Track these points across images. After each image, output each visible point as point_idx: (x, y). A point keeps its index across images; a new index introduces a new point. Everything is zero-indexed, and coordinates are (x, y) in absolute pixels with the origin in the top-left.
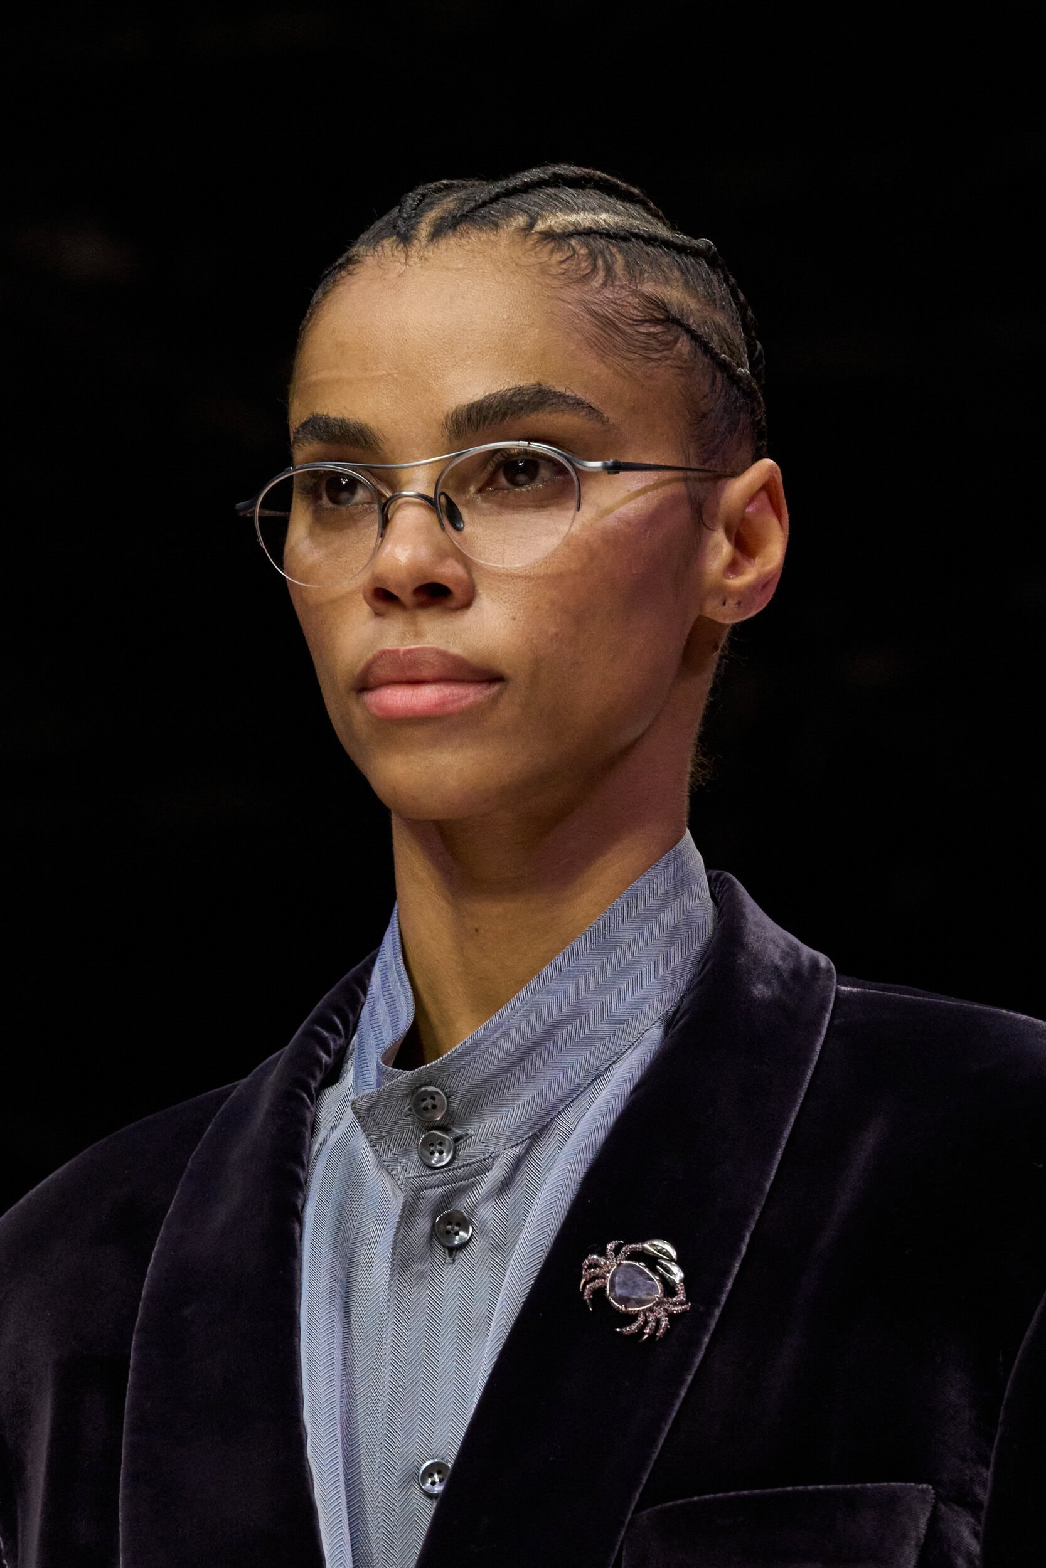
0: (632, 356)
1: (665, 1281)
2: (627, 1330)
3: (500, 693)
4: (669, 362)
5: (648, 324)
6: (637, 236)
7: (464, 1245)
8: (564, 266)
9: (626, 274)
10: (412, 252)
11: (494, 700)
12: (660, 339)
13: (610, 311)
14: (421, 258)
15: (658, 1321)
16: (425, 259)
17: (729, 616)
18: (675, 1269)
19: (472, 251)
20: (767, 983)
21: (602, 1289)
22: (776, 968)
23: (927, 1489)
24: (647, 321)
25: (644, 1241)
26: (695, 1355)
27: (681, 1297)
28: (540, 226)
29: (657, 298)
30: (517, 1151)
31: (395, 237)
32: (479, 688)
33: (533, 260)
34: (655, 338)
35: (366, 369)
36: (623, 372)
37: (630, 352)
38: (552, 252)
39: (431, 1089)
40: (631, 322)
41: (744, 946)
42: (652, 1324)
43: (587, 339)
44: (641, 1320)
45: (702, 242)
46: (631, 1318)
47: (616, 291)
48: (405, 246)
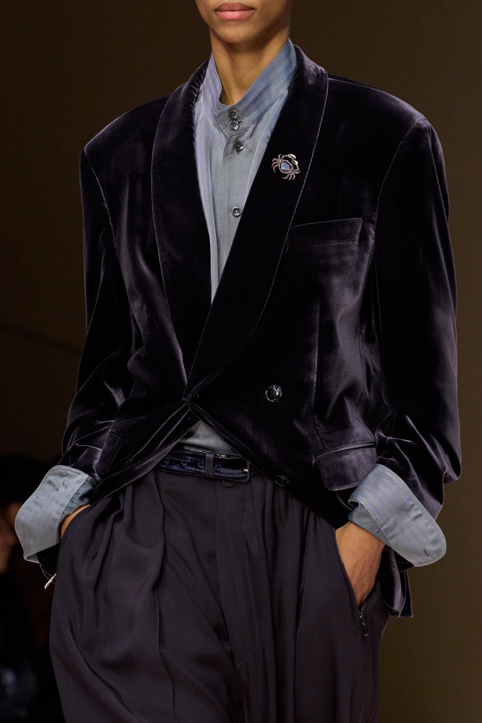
1: (293, 165)
2: (285, 178)
3: (254, 12)
7: (242, 149)
11: (252, 14)
15: (293, 176)
18: (296, 162)
20: (312, 80)
21: (278, 167)
22: (313, 75)
23: (361, 219)
25: (287, 154)
26: (303, 185)
27: (298, 169)
30: (254, 126)
32: (250, 11)
39: (234, 111)
41: (305, 70)
42: (291, 177)
44: (288, 176)
46: (286, 175)
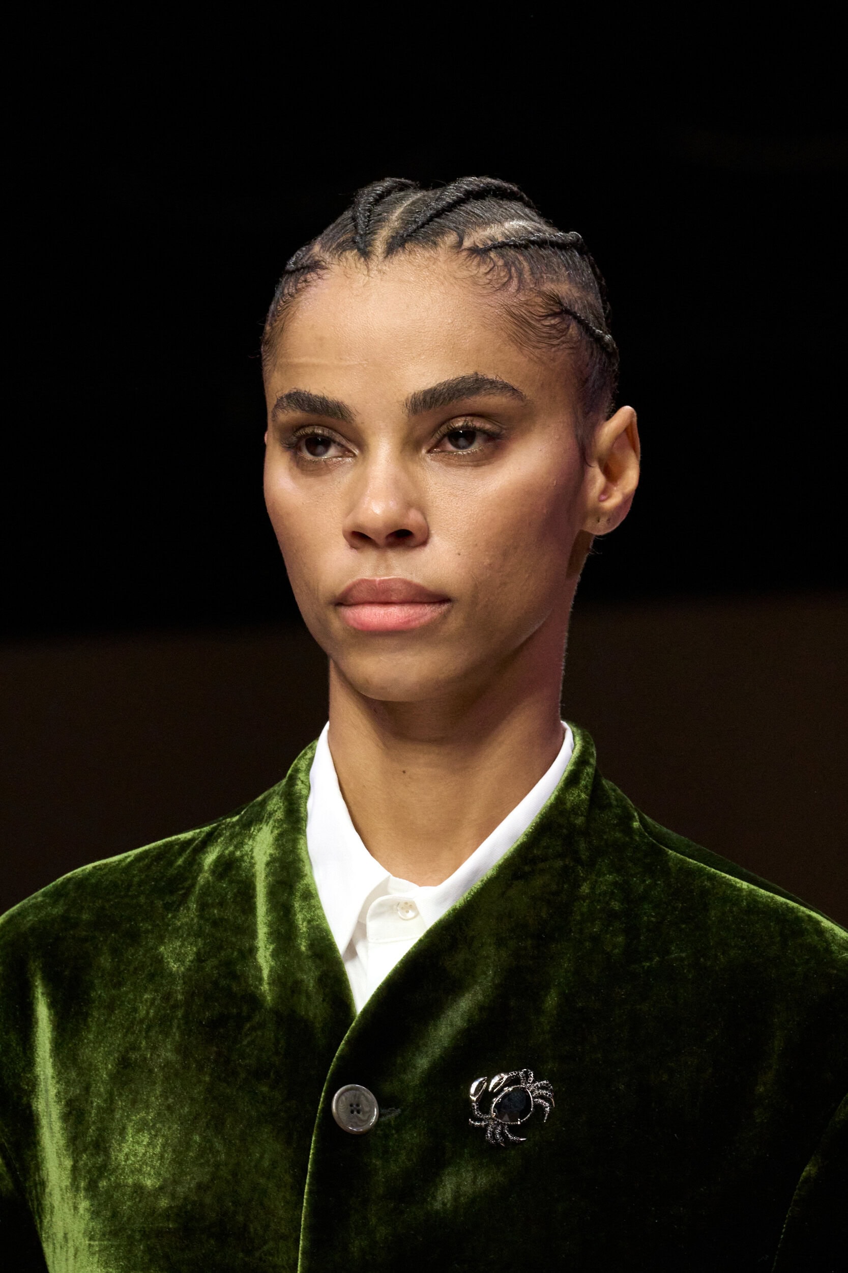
0: (541, 345)
4: (564, 345)
5: (549, 318)
6: (533, 242)
8: (489, 277)
9: (532, 278)
10: (372, 266)
12: (559, 328)
13: (524, 311)
14: (380, 271)
16: (384, 273)
17: (602, 528)
19: (419, 266)
24: (549, 316)
28: (467, 243)
29: (554, 295)
31: (356, 251)
33: (466, 273)
34: (555, 328)
35: (341, 359)
36: (535, 358)
37: (539, 342)
38: (479, 265)
40: (537, 318)
43: (509, 336)
45: (572, 235)
47: (526, 294)
48: (365, 260)
